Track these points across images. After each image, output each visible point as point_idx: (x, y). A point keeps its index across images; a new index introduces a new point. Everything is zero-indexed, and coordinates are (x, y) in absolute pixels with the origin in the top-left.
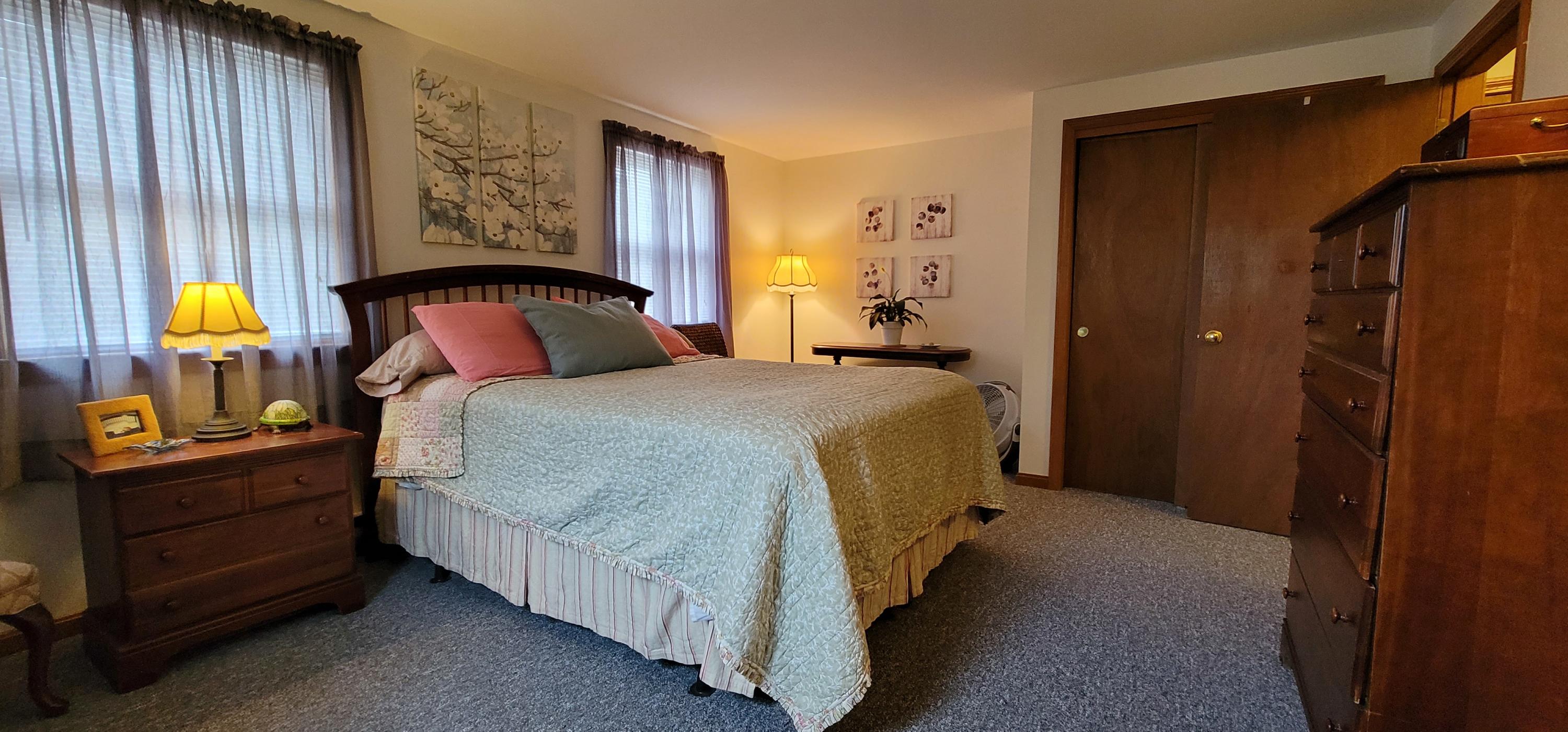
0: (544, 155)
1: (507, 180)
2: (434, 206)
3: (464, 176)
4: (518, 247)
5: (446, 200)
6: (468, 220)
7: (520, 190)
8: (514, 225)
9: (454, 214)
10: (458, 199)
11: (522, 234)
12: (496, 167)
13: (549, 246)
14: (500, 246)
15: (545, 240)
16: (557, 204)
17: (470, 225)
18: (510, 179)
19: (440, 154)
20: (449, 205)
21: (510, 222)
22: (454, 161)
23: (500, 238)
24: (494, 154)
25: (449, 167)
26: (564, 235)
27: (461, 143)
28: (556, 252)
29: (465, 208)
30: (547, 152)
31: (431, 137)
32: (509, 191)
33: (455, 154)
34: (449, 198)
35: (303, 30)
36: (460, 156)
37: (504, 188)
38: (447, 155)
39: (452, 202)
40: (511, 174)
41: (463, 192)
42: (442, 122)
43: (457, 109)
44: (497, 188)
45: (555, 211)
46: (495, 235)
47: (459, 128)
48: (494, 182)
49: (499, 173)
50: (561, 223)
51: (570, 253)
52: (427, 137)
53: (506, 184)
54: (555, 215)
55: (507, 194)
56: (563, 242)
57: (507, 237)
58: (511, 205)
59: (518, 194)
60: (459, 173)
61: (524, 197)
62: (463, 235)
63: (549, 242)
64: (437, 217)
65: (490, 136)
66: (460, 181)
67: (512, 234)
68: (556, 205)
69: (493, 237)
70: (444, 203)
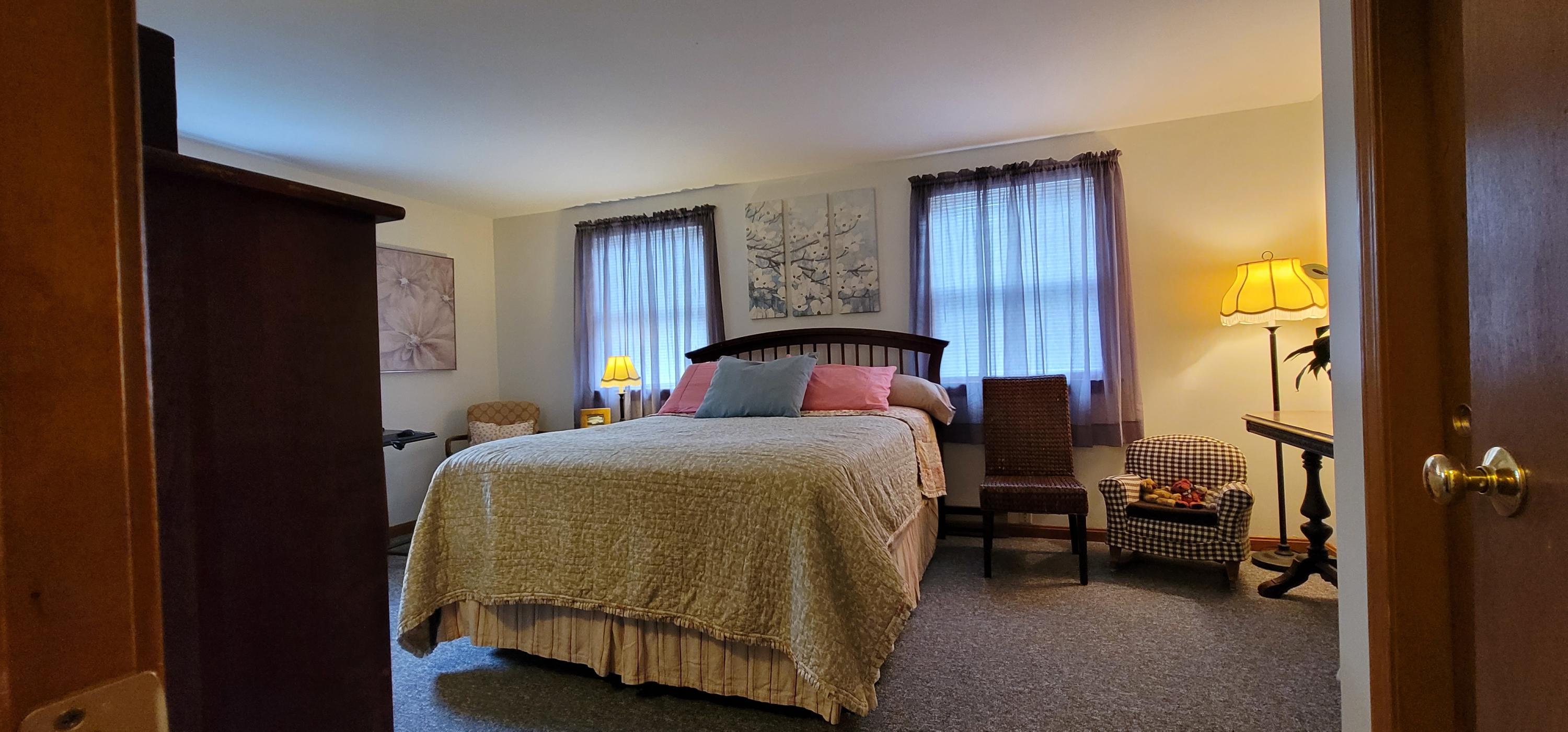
0: (843, 232)
1: (810, 262)
2: (756, 294)
3: (776, 268)
4: (819, 313)
5: (764, 288)
6: (779, 299)
7: (820, 267)
8: (816, 296)
9: (769, 296)
10: (771, 285)
11: (822, 303)
12: (800, 254)
13: (848, 308)
14: (804, 314)
15: (844, 304)
16: (856, 270)
17: (780, 302)
18: (812, 260)
19: (760, 257)
20: (766, 291)
21: (812, 295)
22: (769, 259)
23: (804, 308)
24: (799, 245)
25: (766, 263)
26: (864, 296)
27: (774, 245)
28: (855, 312)
29: (777, 291)
30: (846, 229)
31: (754, 247)
32: (811, 270)
33: (770, 254)
34: (765, 286)
35: (683, 211)
36: (774, 254)
37: (807, 269)
38: (764, 256)
39: (767, 288)
40: (813, 256)
41: (775, 279)
42: (761, 235)
43: (771, 221)
44: (801, 270)
45: (855, 277)
46: (799, 307)
47: (773, 234)
48: (799, 267)
49: (803, 259)
50: (862, 286)
51: (870, 312)
52: (752, 248)
53: (809, 265)
54: (855, 280)
55: (810, 273)
56: (863, 303)
57: (809, 307)
58: (813, 281)
59: (820, 271)
60: (773, 267)
61: (825, 271)
62: (775, 311)
63: (847, 305)
64: (756, 301)
65: (796, 232)
66: (773, 272)
67: (814, 304)
68: (855, 272)
69: (797, 308)
70: (762, 290)
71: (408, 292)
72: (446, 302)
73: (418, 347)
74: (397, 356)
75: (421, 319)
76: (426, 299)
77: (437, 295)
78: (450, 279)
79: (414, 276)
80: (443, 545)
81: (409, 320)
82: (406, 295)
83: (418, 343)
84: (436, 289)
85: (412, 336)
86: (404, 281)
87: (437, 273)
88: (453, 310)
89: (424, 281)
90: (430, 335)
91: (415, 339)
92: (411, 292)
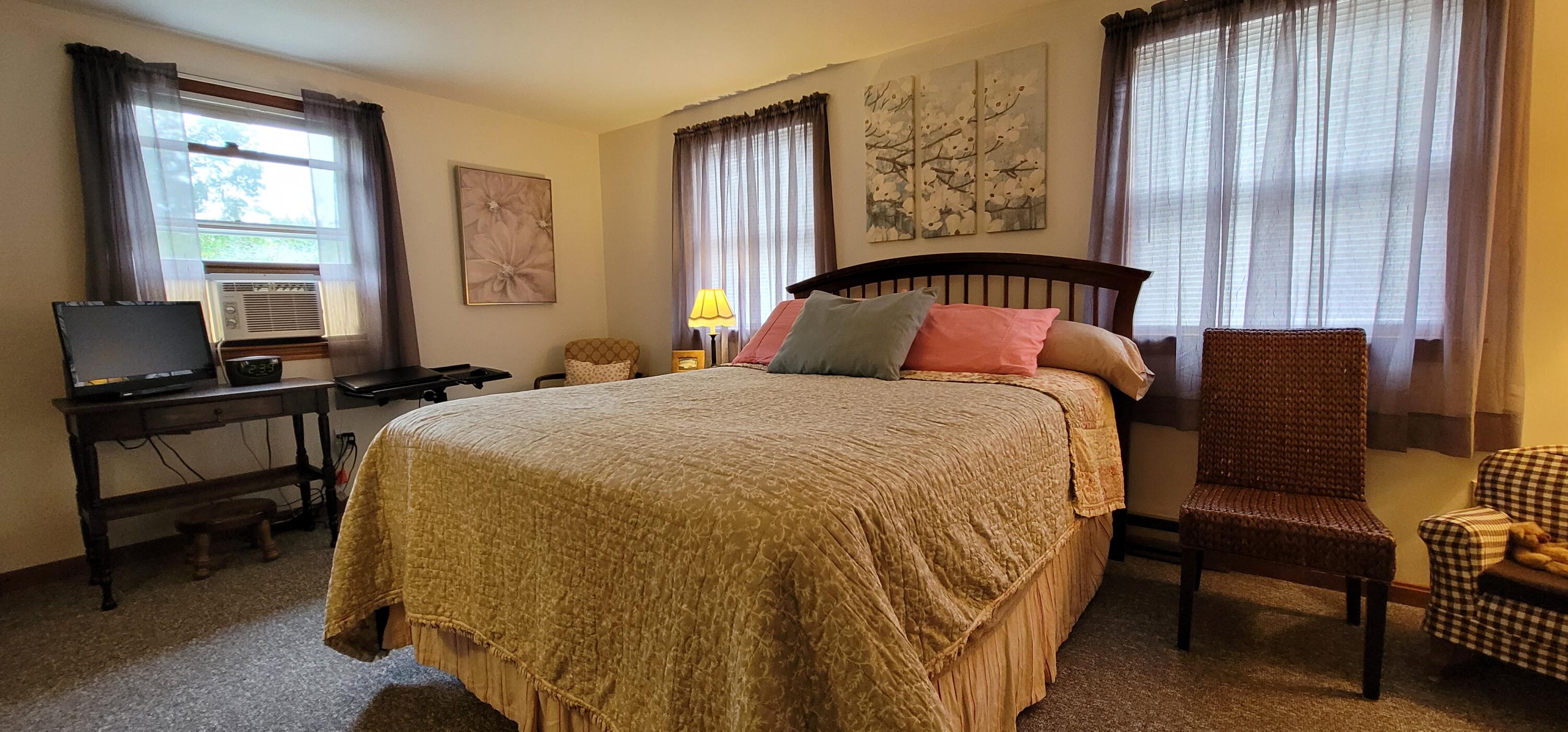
0: (997, 114)
1: (947, 162)
2: (875, 209)
3: (902, 172)
4: (957, 233)
5: (885, 201)
6: (904, 215)
7: (962, 168)
8: (953, 209)
9: (891, 212)
10: (895, 196)
11: (962, 218)
12: (935, 151)
13: (998, 225)
14: (936, 235)
15: (993, 219)
16: (1013, 170)
17: (906, 219)
18: (951, 159)
19: (881, 159)
20: (887, 205)
21: (949, 207)
22: (893, 161)
23: (936, 227)
24: (934, 138)
25: (889, 167)
26: (1022, 207)
27: (900, 141)
28: (1009, 230)
29: (902, 203)
30: (1000, 110)
31: (874, 146)
32: (949, 173)
33: (895, 154)
34: (888, 198)
35: (789, 104)
36: (900, 153)
37: (943, 172)
38: (888, 157)
39: (890, 201)
40: (952, 153)
41: (900, 188)
42: (883, 128)
43: (897, 108)
44: (935, 173)
45: (1010, 180)
46: (931, 225)
47: (899, 125)
48: (932, 169)
49: (938, 157)
50: (1020, 193)
51: (1031, 229)
52: (872, 146)
53: (946, 166)
54: (1010, 185)
55: (947, 177)
56: (1020, 217)
57: (944, 224)
58: (951, 188)
59: (961, 173)
60: (898, 171)
61: (968, 173)
62: (899, 230)
63: (998, 221)
64: (875, 219)
65: (930, 120)
66: (899, 177)
67: (952, 220)
68: (1011, 172)
69: (927, 227)
70: (883, 204)
71: (499, 218)
72: (544, 228)
73: (511, 278)
74: (487, 287)
75: (514, 246)
76: (520, 224)
77: (532, 221)
78: (547, 203)
79: (504, 199)
80: (384, 532)
81: (501, 249)
82: (497, 220)
83: (512, 273)
84: (532, 213)
85: (504, 266)
86: (494, 205)
87: (531, 196)
88: (551, 237)
89: (517, 205)
90: (525, 264)
91: (508, 269)
92: (502, 216)
